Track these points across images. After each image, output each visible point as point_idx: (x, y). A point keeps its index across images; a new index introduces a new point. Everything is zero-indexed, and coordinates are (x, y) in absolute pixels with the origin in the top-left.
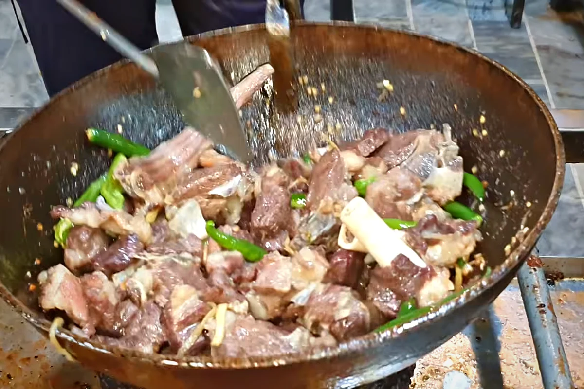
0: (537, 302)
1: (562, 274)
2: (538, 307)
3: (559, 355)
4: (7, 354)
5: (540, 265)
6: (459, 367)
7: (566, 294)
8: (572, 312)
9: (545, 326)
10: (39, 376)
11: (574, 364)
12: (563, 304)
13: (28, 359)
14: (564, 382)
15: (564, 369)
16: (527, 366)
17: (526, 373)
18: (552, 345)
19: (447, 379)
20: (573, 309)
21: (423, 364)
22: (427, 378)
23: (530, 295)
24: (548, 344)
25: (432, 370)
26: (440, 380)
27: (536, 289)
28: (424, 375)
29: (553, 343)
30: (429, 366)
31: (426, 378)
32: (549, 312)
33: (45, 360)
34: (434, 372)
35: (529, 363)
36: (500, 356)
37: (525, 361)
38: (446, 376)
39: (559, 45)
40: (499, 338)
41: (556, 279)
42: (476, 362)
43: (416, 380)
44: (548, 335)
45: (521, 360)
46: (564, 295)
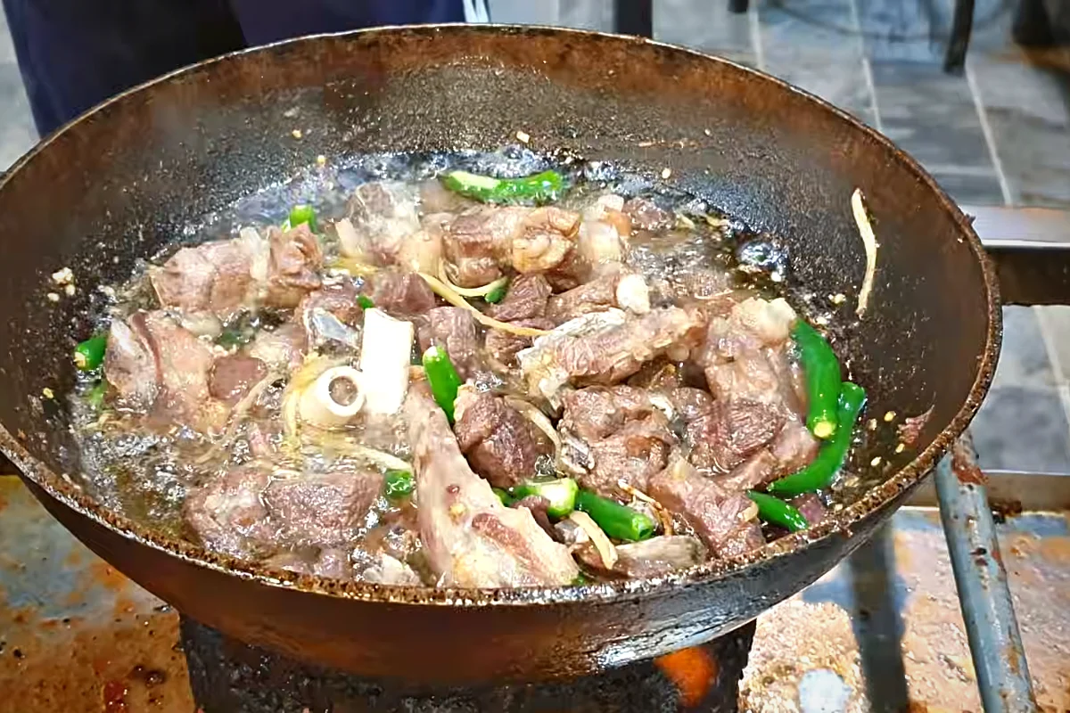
0: (972, 545)
1: (1018, 503)
2: (974, 554)
3: (1009, 640)
4: (14, 615)
5: (980, 480)
6: (828, 665)
7: (1025, 539)
8: (1034, 572)
9: (985, 588)
10: (71, 654)
11: (1037, 665)
12: (1021, 558)
13: (53, 623)
14: (1016, 686)
15: (1018, 666)
16: (951, 666)
17: (950, 678)
18: (997, 622)
19: (806, 683)
20: (1038, 568)
21: (763, 655)
22: (771, 681)
23: (960, 532)
24: (990, 619)
25: (780, 668)
26: (794, 685)
27: (971, 521)
28: (764, 675)
29: (998, 616)
30: (774, 660)
31: (769, 681)
32: (992, 562)
33: (82, 626)
34: (783, 670)
35: (955, 660)
36: (903, 645)
37: (949, 657)
38: (805, 678)
39: (1027, 108)
40: (903, 615)
41: (1008, 512)
42: (858, 656)
43: (750, 683)
44: (990, 603)
45: (940, 654)
46: (1023, 542)
